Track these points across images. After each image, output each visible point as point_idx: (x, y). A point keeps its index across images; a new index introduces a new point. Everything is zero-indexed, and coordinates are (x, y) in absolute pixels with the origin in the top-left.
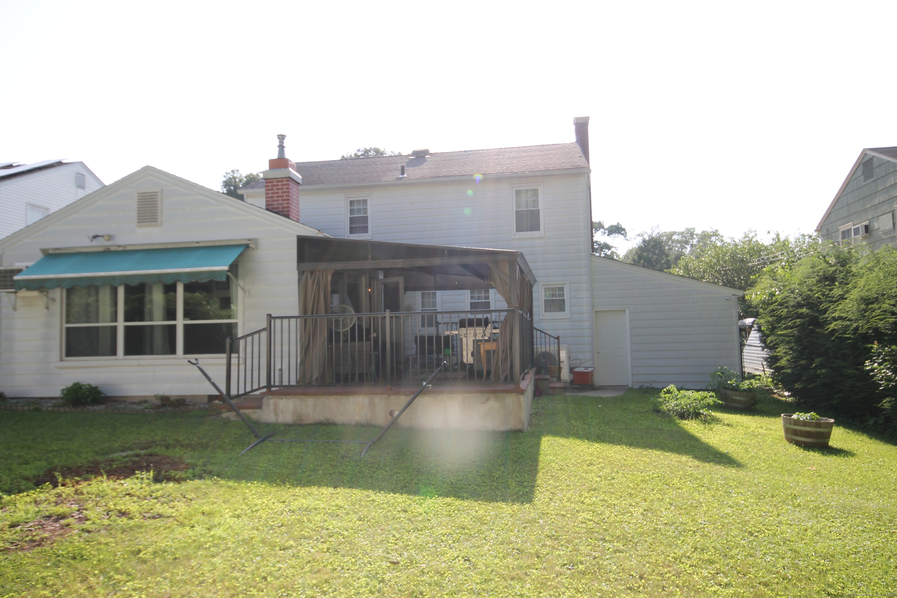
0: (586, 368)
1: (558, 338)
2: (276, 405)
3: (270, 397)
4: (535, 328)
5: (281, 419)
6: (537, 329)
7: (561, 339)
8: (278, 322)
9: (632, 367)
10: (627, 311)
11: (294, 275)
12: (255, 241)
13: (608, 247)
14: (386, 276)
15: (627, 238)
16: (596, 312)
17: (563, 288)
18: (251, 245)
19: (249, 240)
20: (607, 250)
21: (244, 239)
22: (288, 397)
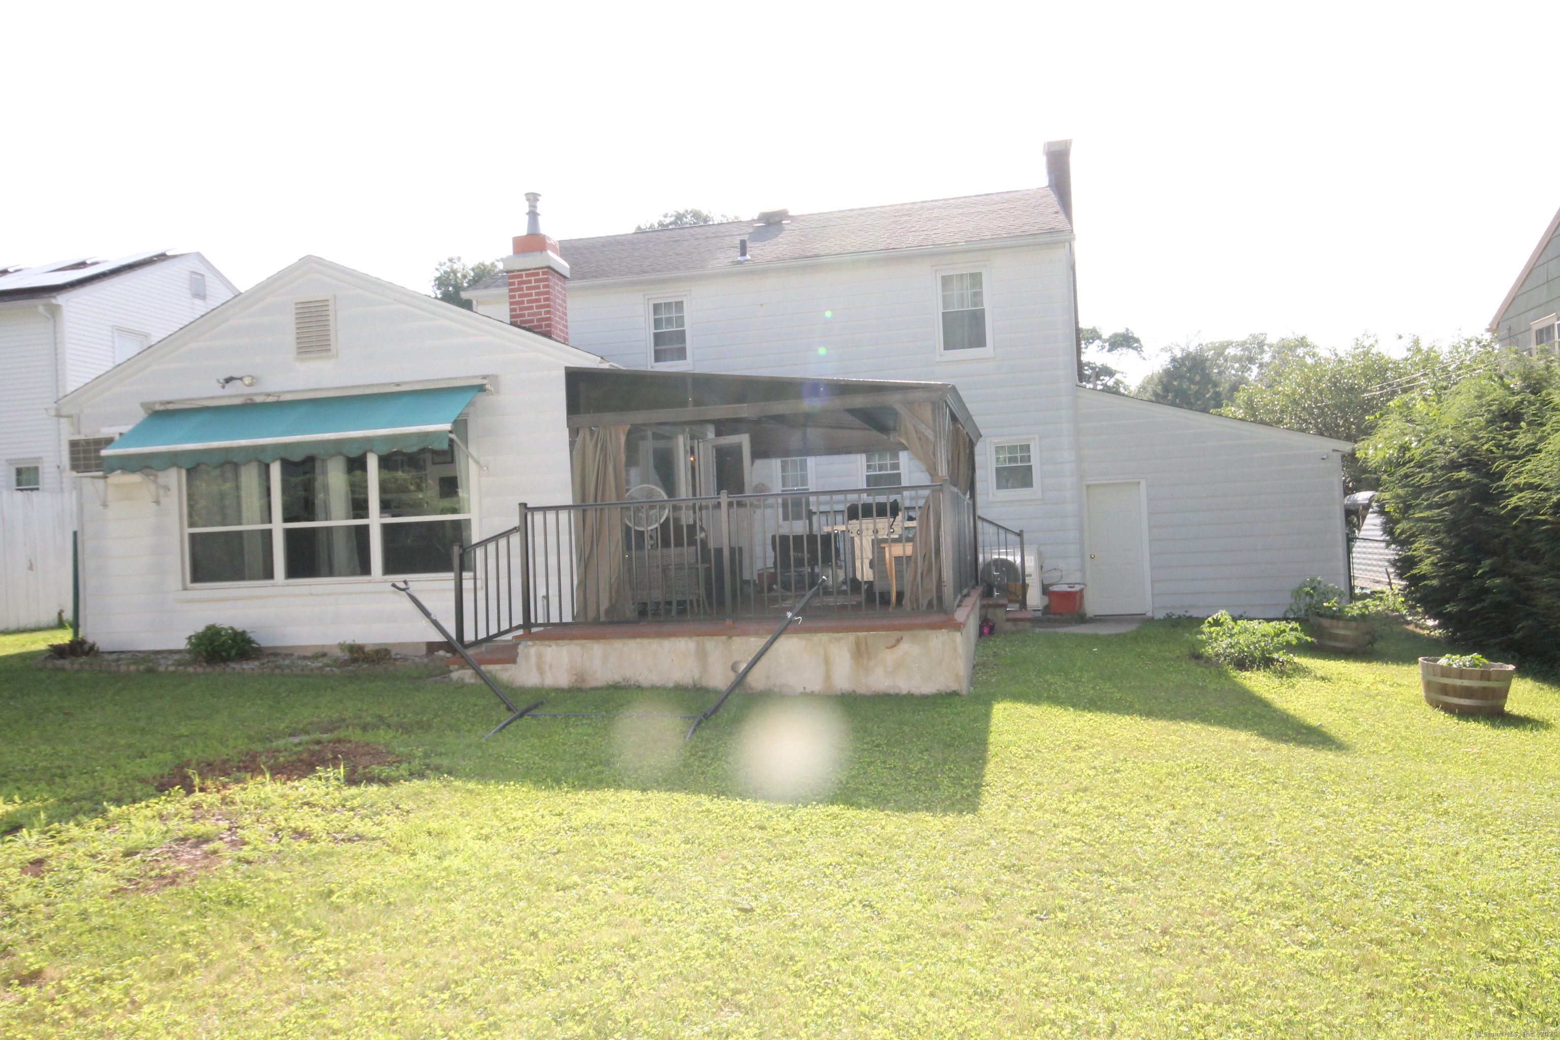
0: (1071, 585)
1: (1020, 534)
2: (540, 657)
3: (530, 643)
4: (979, 517)
5: (550, 681)
6: (983, 520)
7: (1025, 536)
8: (539, 516)
9: (1153, 582)
10: (1143, 484)
11: (563, 434)
12: (494, 378)
13: (1110, 373)
14: (718, 434)
15: (1143, 354)
16: (1088, 486)
17: (1028, 447)
18: (488, 387)
19: (484, 377)
20: (1107, 378)
21: (477, 377)
22: (560, 642)
